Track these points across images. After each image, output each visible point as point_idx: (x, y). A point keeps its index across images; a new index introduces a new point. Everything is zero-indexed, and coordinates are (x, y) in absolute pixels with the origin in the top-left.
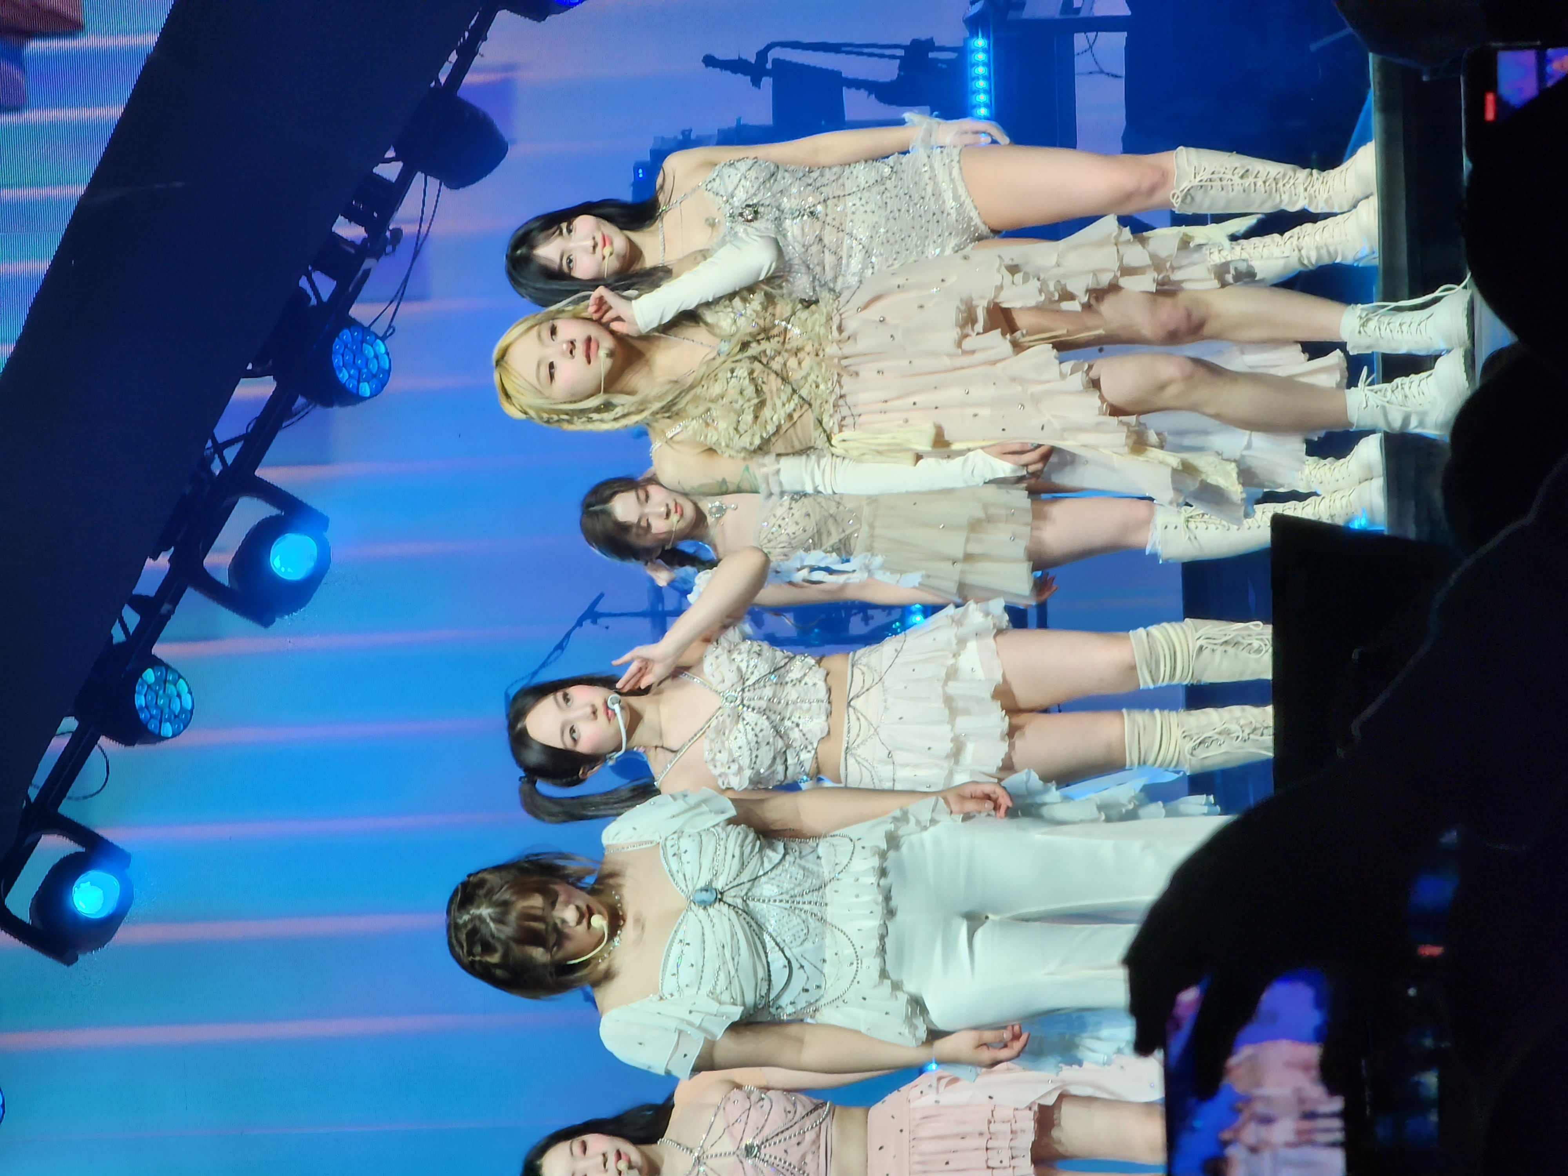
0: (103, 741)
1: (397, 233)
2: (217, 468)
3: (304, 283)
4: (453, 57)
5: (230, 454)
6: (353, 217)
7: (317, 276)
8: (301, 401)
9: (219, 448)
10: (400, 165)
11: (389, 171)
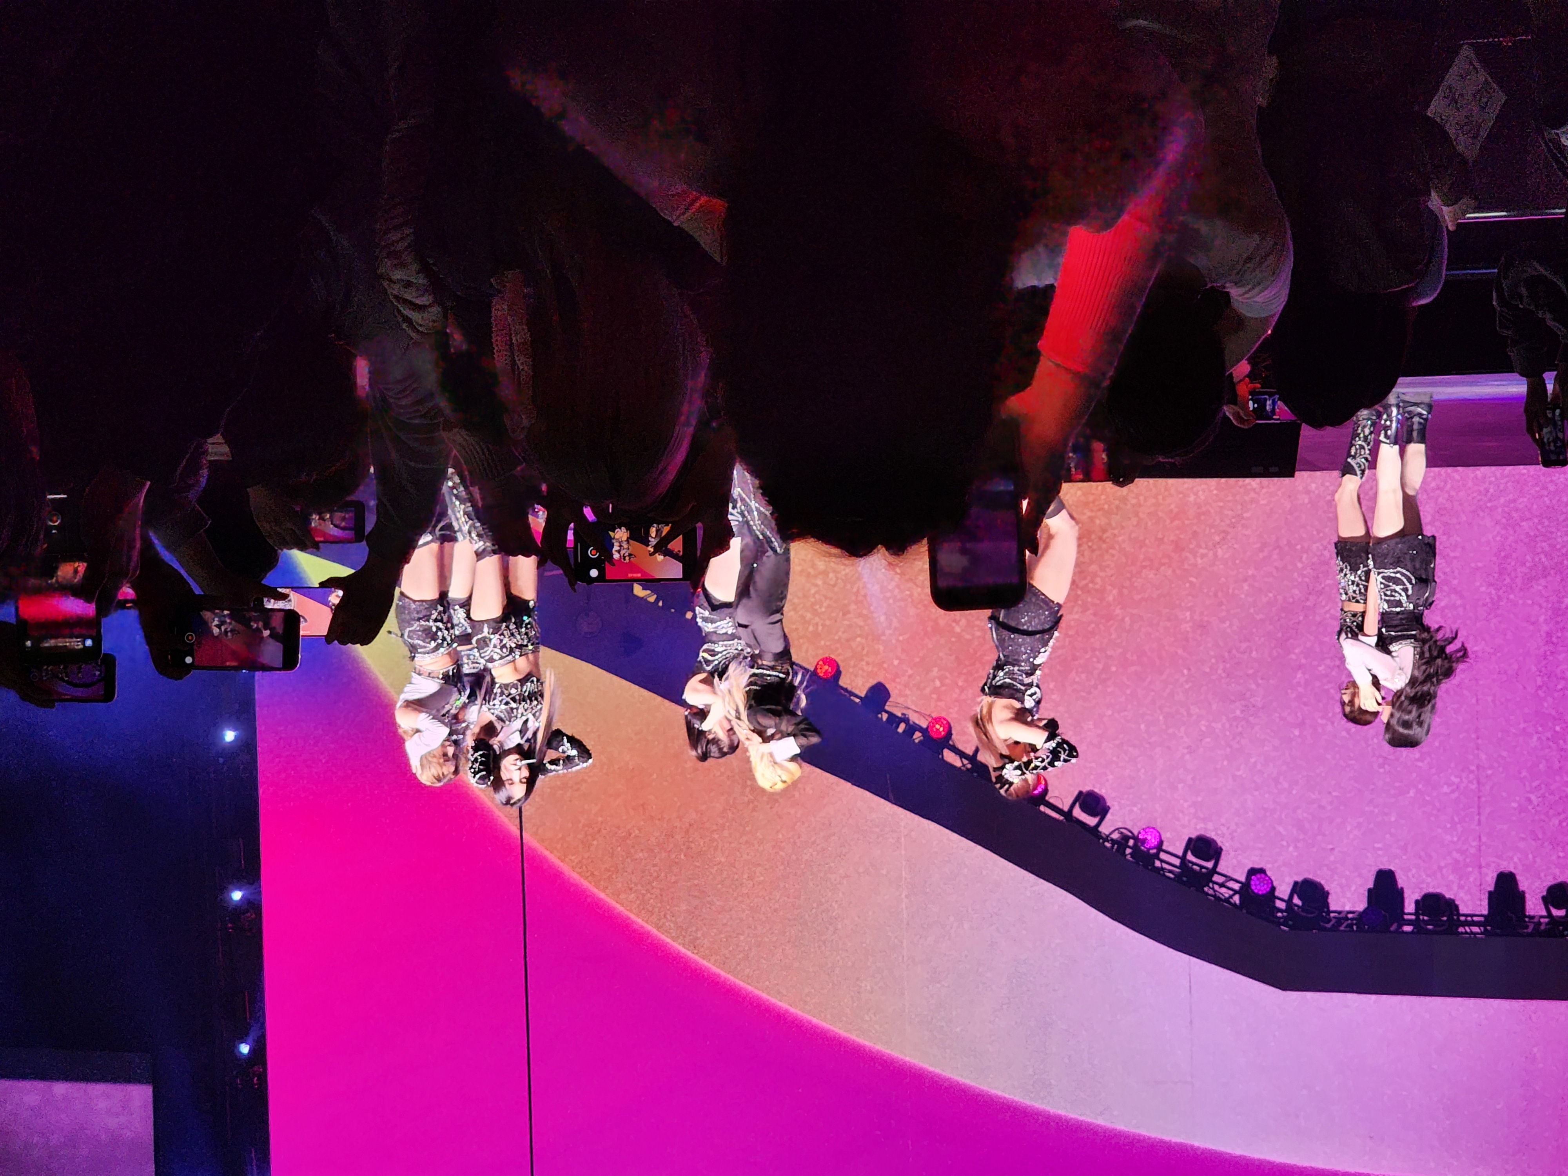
0: (1047, 798)
1: (903, 714)
2: (969, 766)
3: (917, 741)
4: (852, 698)
5: (965, 762)
6: (898, 727)
7: (914, 737)
8: (951, 742)
9: (964, 765)
10: (883, 713)
11: (885, 716)
